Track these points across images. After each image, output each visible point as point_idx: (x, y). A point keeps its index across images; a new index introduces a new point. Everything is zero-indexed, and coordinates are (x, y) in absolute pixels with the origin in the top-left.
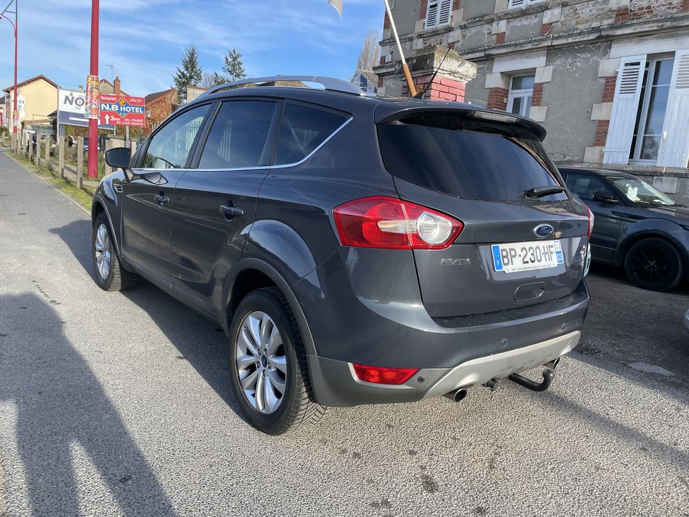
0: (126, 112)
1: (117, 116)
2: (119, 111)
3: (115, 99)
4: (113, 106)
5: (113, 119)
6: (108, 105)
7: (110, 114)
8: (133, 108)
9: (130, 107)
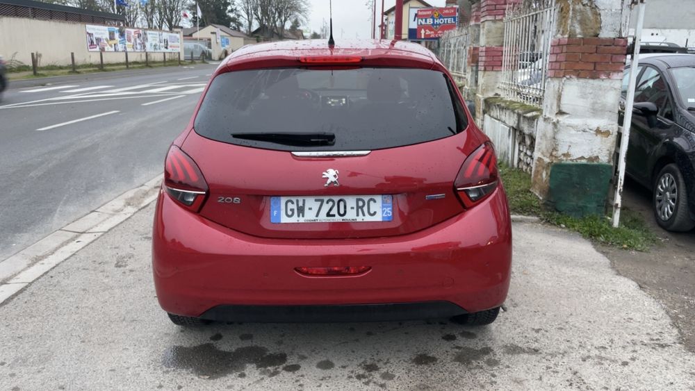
0: (440, 24)
1: (431, 30)
2: (433, 24)
3: (430, 12)
4: (428, 20)
5: (428, 32)
6: (424, 20)
7: (426, 27)
8: (446, 19)
9: (443, 18)
